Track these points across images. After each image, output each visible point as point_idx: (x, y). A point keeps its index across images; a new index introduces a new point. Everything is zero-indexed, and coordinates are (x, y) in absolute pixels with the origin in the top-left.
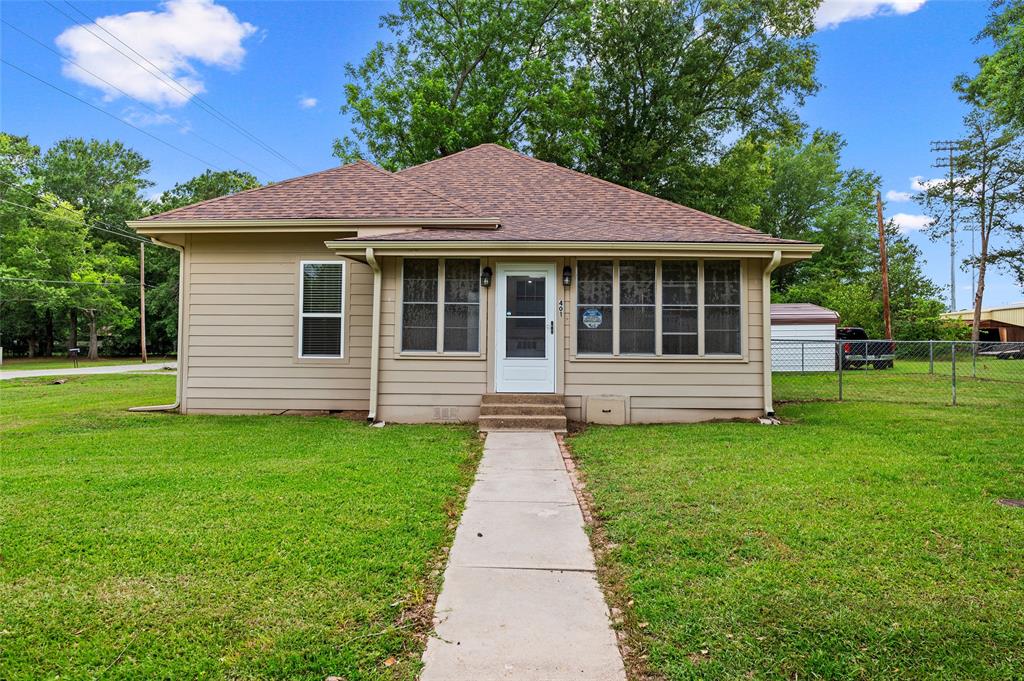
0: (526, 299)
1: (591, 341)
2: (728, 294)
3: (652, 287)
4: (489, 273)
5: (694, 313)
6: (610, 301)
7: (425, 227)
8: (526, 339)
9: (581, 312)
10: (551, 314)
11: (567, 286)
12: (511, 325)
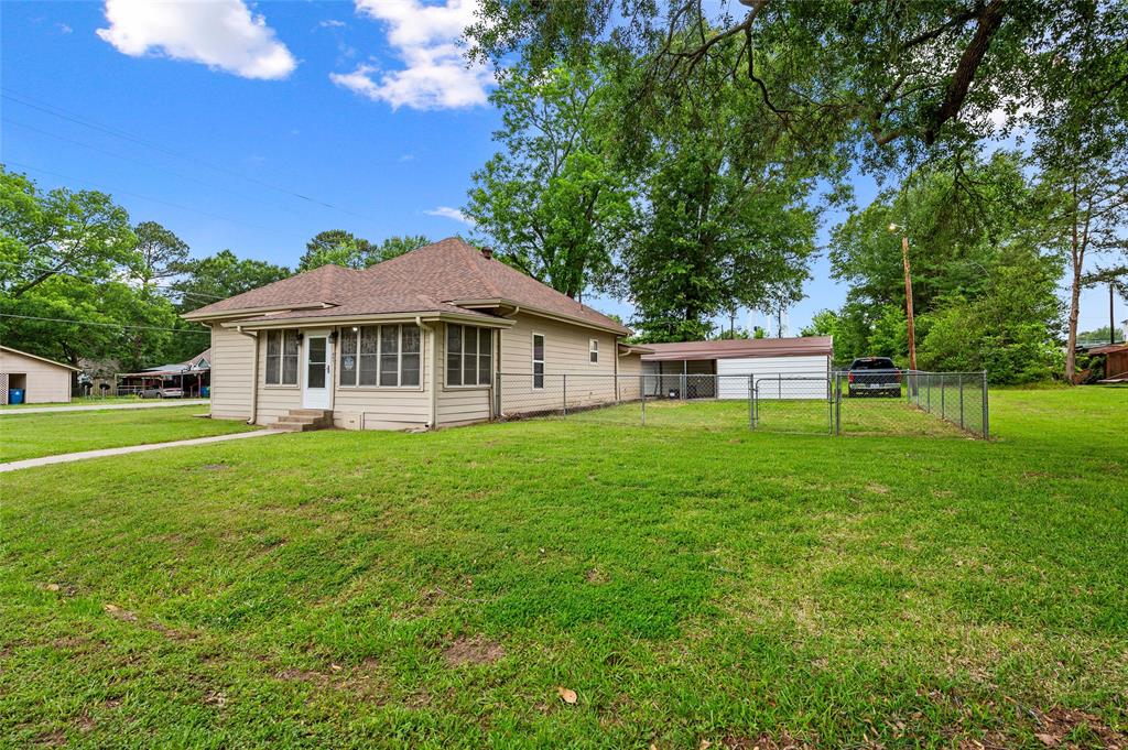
0: (317, 353)
1: (347, 378)
2: (413, 347)
3: (376, 343)
4: (301, 338)
5: (395, 359)
6: (355, 353)
7: (293, 310)
8: (317, 378)
9: (343, 359)
10: (328, 362)
11: (336, 343)
12: (311, 367)
